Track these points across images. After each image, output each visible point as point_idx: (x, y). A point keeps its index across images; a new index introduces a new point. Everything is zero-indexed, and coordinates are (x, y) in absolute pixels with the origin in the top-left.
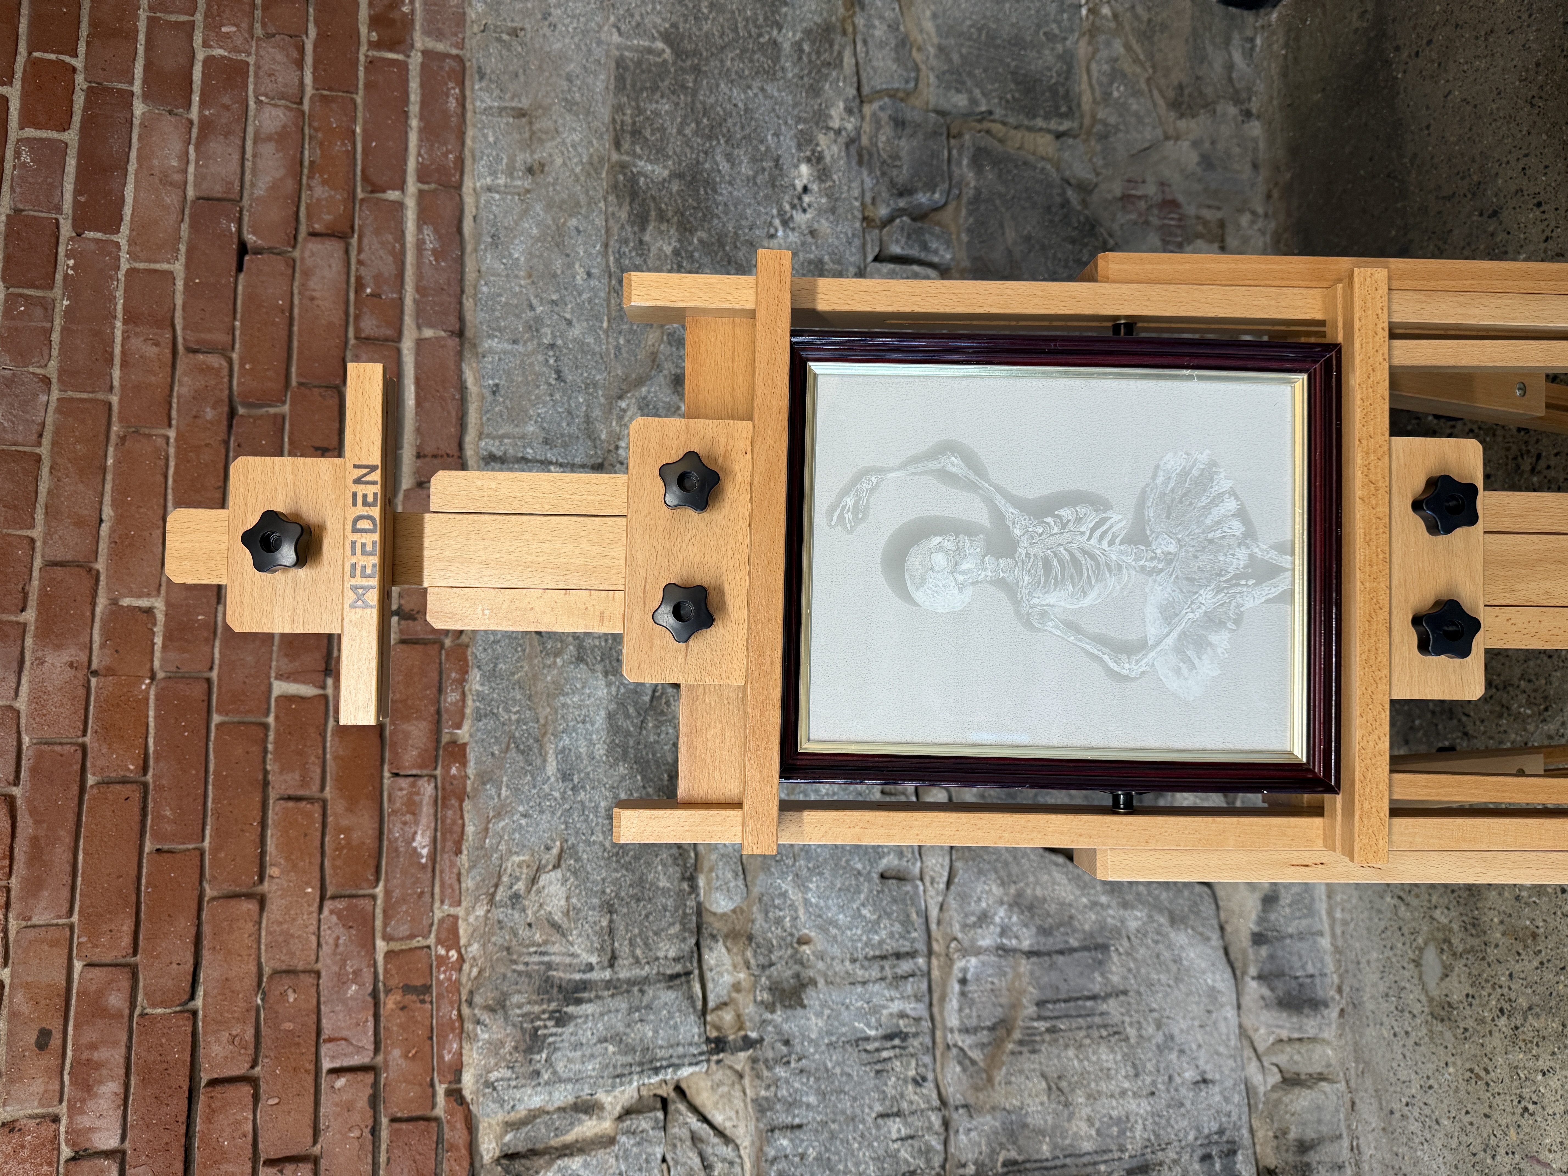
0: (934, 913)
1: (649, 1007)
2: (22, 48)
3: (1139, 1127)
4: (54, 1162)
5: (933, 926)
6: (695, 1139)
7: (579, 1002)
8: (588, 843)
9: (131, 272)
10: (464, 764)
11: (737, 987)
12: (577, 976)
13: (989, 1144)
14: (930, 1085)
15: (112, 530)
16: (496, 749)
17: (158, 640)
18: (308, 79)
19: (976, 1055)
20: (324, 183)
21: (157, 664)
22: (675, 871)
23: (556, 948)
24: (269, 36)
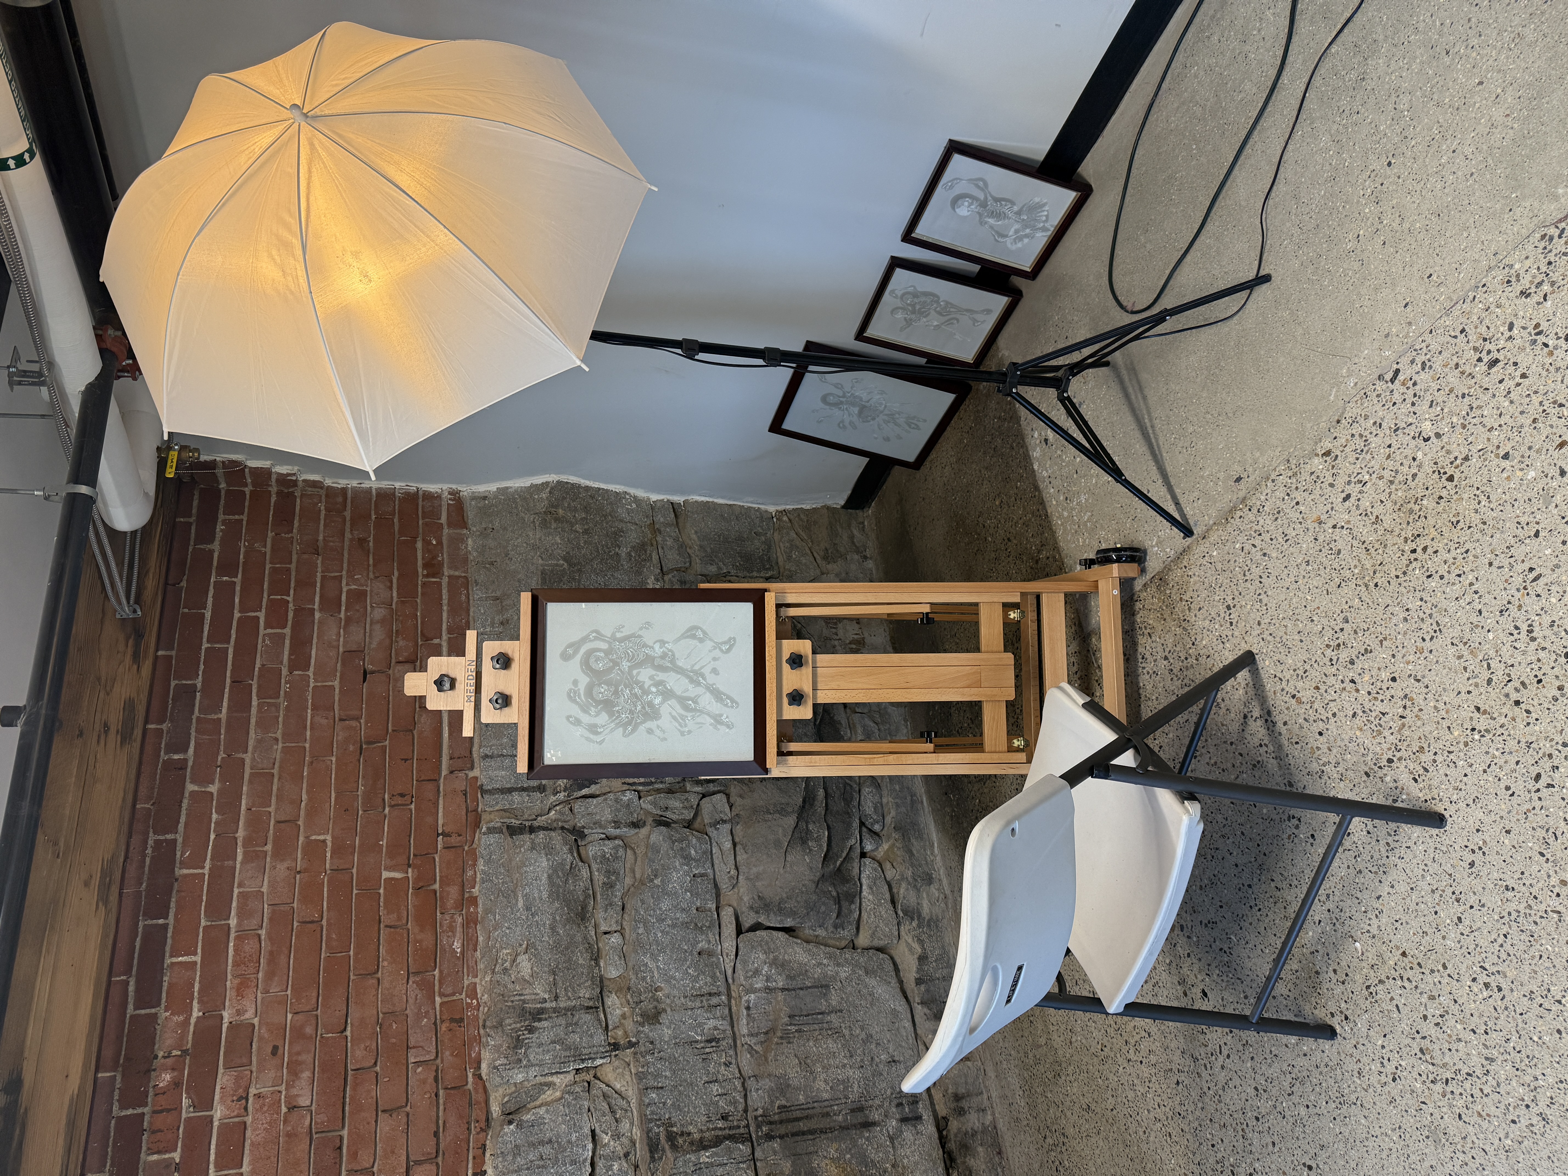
0: (729, 972)
1: (576, 1024)
2: (265, 595)
3: (856, 1086)
4: (278, 1113)
5: (730, 981)
6: (605, 1096)
7: (540, 1020)
8: (542, 942)
9: (314, 687)
10: (476, 906)
11: (624, 1016)
12: (539, 1006)
13: (769, 1096)
14: (734, 1066)
15: (307, 805)
16: (492, 897)
17: (328, 855)
18: (395, 594)
19: (758, 1048)
20: (404, 639)
21: (328, 866)
22: (587, 956)
23: (527, 992)
24: (376, 577)
